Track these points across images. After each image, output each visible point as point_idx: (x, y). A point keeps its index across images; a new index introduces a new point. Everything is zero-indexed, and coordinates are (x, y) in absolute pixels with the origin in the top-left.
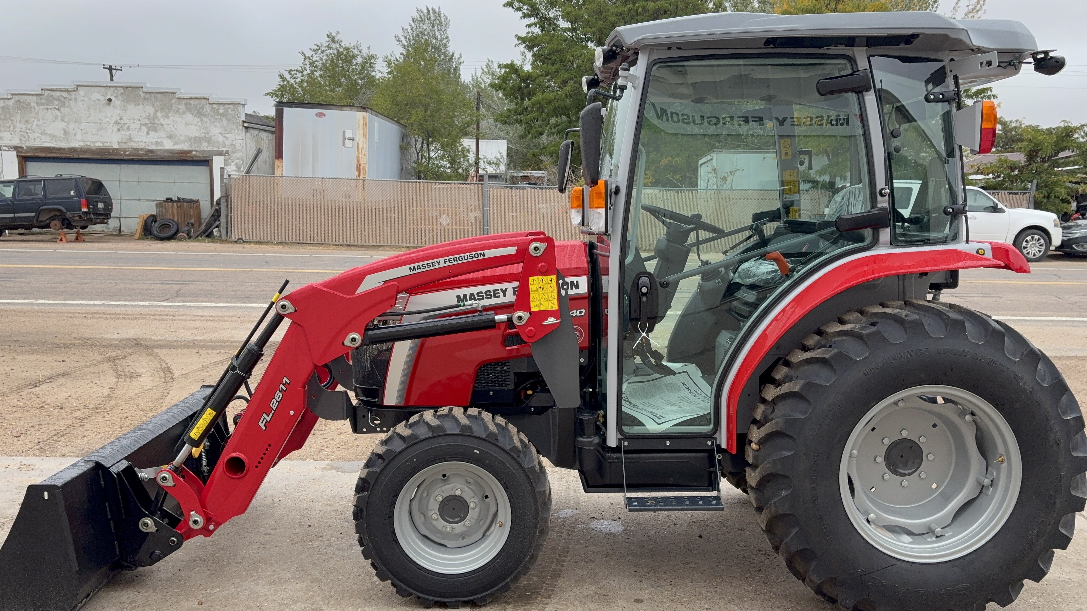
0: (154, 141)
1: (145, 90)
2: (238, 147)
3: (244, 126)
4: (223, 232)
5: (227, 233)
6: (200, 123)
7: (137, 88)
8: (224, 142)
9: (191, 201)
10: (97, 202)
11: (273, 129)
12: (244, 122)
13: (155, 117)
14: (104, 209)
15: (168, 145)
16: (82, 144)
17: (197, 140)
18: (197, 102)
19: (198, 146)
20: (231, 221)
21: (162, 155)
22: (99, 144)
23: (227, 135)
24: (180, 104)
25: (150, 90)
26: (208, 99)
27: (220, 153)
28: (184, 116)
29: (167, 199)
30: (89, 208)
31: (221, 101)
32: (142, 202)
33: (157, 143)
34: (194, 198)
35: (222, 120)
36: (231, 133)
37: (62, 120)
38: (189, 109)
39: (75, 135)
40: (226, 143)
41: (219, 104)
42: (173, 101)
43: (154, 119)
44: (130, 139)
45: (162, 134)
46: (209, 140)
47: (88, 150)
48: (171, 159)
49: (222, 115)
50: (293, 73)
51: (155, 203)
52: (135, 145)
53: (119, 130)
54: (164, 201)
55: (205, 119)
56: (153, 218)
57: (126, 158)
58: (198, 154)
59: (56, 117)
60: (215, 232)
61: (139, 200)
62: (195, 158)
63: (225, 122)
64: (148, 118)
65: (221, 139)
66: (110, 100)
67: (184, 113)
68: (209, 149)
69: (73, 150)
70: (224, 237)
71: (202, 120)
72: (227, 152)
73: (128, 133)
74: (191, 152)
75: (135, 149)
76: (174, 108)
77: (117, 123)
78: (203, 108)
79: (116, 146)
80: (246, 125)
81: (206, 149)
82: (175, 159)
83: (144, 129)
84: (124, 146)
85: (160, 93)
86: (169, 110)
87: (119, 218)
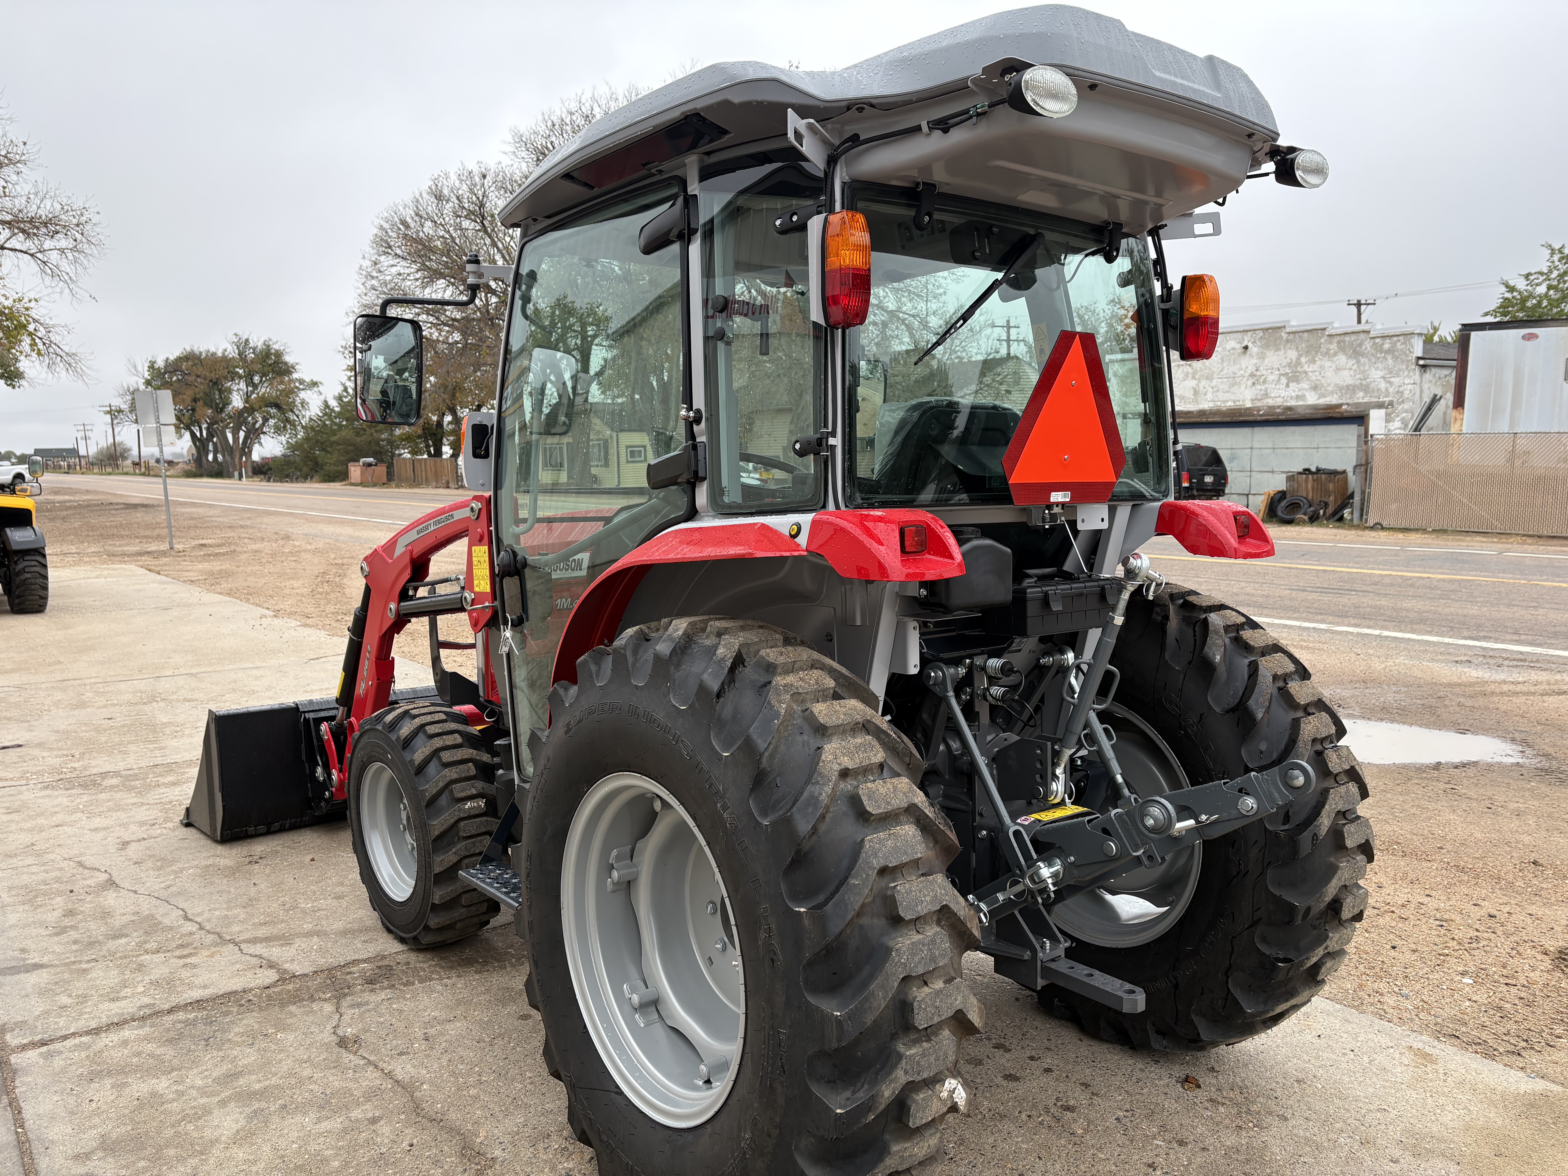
0: (1294, 394)
1: (1288, 330)
2: (1407, 394)
3: (1417, 364)
4: (1356, 515)
5: (1362, 515)
6: (1355, 367)
7: (1279, 328)
8: (1387, 390)
9: (1335, 473)
10: (1204, 475)
11: (1454, 363)
12: (1419, 358)
13: (1298, 363)
14: (1213, 483)
15: (1312, 399)
16: (1211, 405)
17: (1351, 389)
18: (1353, 337)
19: (1351, 398)
20: (1369, 498)
21: (1303, 412)
22: (1230, 404)
23: (1393, 380)
24: (1331, 343)
25: (1294, 329)
26: (1368, 332)
27: (1380, 406)
28: (1335, 359)
29: (1305, 470)
30: (1191, 483)
31: (1387, 333)
32: (1276, 475)
33: (1298, 397)
34: (1339, 468)
35: (1386, 359)
36: (1398, 376)
37: (1193, 378)
38: (1342, 349)
39: (1205, 394)
40: (1391, 390)
41: (1383, 337)
42: (1322, 340)
43: (1296, 366)
44: (1266, 395)
45: (1305, 385)
46: (1366, 389)
47: (1218, 412)
48: (1314, 416)
49: (1388, 352)
50: (1532, 278)
51: (1285, 476)
52: (1271, 402)
53: (1254, 384)
54: (1300, 473)
55: (1363, 360)
56: (1282, 495)
57: (1259, 418)
58: (1349, 408)
59: (1187, 375)
60: (1346, 513)
61: (1272, 472)
62: (1346, 414)
63: (1390, 361)
64: (1289, 365)
65: (1383, 385)
66: (1246, 348)
67: (1335, 354)
68: (1366, 400)
69: (1202, 413)
70: (1356, 522)
71: (1358, 362)
72: (1391, 404)
73: (1263, 388)
74: (1340, 406)
75: (1270, 407)
76: (1323, 349)
77: (1252, 375)
78: (1360, 345)
79: (1249, 405)
80: (1421, 362)
81: (1361, 401)
82: (1319, 416)
83: (1284, 380)
84: (1259, 404)
85: (1307, 331)
86: (1317, 352)
87: (1247, 495)
